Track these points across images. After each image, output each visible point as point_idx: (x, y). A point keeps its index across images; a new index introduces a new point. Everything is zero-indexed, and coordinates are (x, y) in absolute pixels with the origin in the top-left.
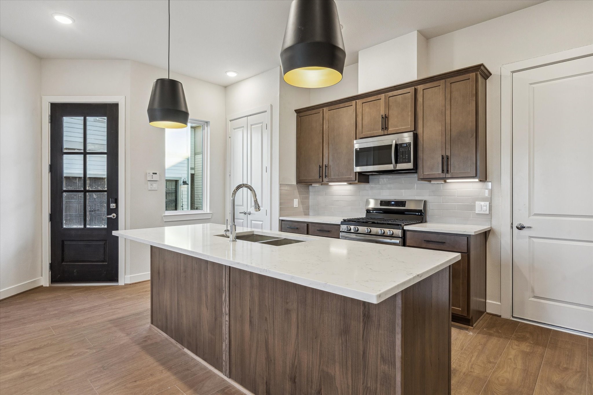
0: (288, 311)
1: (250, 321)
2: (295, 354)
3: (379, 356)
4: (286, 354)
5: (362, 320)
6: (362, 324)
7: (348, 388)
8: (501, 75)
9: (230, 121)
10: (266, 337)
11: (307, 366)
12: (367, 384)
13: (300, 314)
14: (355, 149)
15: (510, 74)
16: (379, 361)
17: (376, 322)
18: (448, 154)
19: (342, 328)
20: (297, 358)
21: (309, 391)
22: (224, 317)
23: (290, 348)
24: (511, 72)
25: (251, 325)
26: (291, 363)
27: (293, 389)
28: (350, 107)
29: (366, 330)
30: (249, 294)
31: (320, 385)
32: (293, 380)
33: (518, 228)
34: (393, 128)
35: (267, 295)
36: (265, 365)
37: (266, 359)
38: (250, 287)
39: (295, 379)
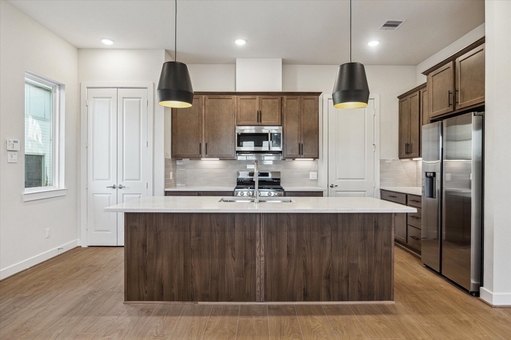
0: (323, 239)
1: (288, 254)
2: (329, 262)
3: (383, 244)
4: (322, 264)
5: (374, 230)
6: (374, 232)
7: (366, 266)
8: (323, 99)
9: (88, 88)
10: (304, 260)
11: (339, 265)
12: (377, 259)
13: (333, 238)
14: (237, 133)
15: (327, 100)
16: (383, 246)
17: (381, 228)
18: (302, 142)
19: (362, 237)
20: (331, 263)
21: (340, 279)
22: (258, 259)
23: (325, 260)
24: (328, 99)
25: (288, 256)
26: (326, 268)
27: (328, 282)
28: (229, 99)
29: (376, 234)
30: (286, 236)
31: (348, 272)
32: (328, 277)
33: (330, 186)
34: (265, 121)
35: (304, 233)
36: (303, 278)
37: (304, 273)
38: (288, 231)
39: (329, 276)
